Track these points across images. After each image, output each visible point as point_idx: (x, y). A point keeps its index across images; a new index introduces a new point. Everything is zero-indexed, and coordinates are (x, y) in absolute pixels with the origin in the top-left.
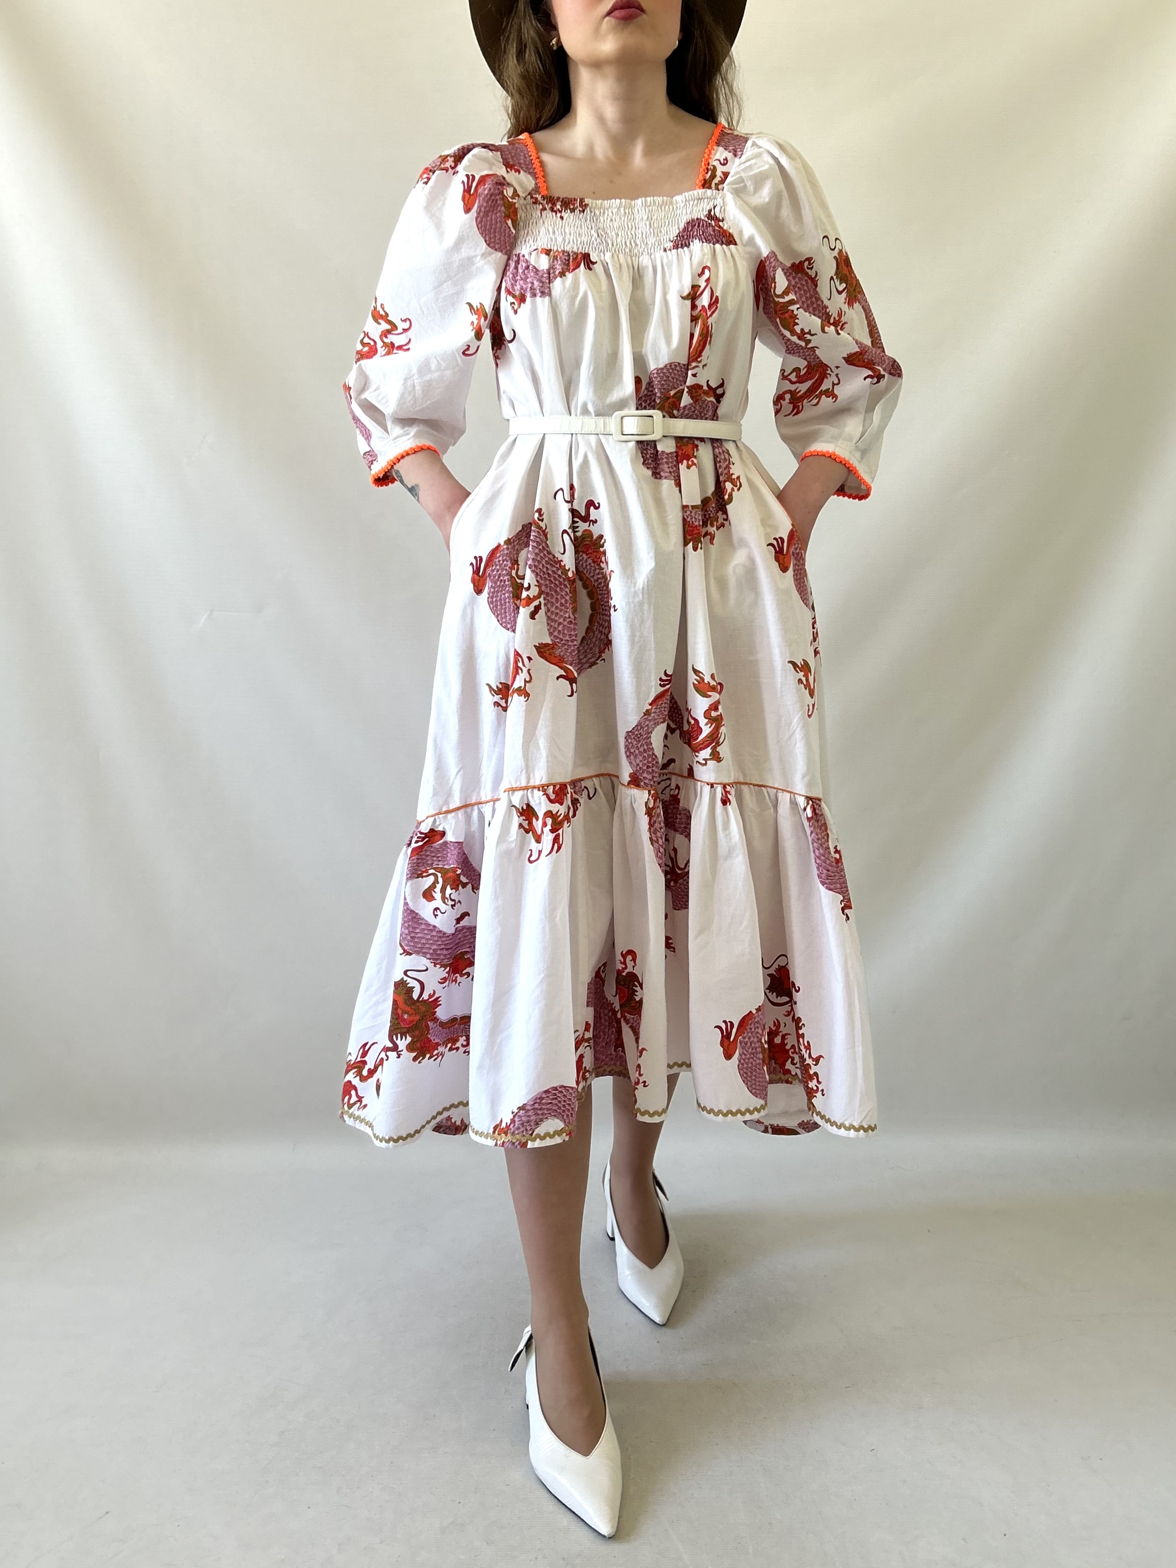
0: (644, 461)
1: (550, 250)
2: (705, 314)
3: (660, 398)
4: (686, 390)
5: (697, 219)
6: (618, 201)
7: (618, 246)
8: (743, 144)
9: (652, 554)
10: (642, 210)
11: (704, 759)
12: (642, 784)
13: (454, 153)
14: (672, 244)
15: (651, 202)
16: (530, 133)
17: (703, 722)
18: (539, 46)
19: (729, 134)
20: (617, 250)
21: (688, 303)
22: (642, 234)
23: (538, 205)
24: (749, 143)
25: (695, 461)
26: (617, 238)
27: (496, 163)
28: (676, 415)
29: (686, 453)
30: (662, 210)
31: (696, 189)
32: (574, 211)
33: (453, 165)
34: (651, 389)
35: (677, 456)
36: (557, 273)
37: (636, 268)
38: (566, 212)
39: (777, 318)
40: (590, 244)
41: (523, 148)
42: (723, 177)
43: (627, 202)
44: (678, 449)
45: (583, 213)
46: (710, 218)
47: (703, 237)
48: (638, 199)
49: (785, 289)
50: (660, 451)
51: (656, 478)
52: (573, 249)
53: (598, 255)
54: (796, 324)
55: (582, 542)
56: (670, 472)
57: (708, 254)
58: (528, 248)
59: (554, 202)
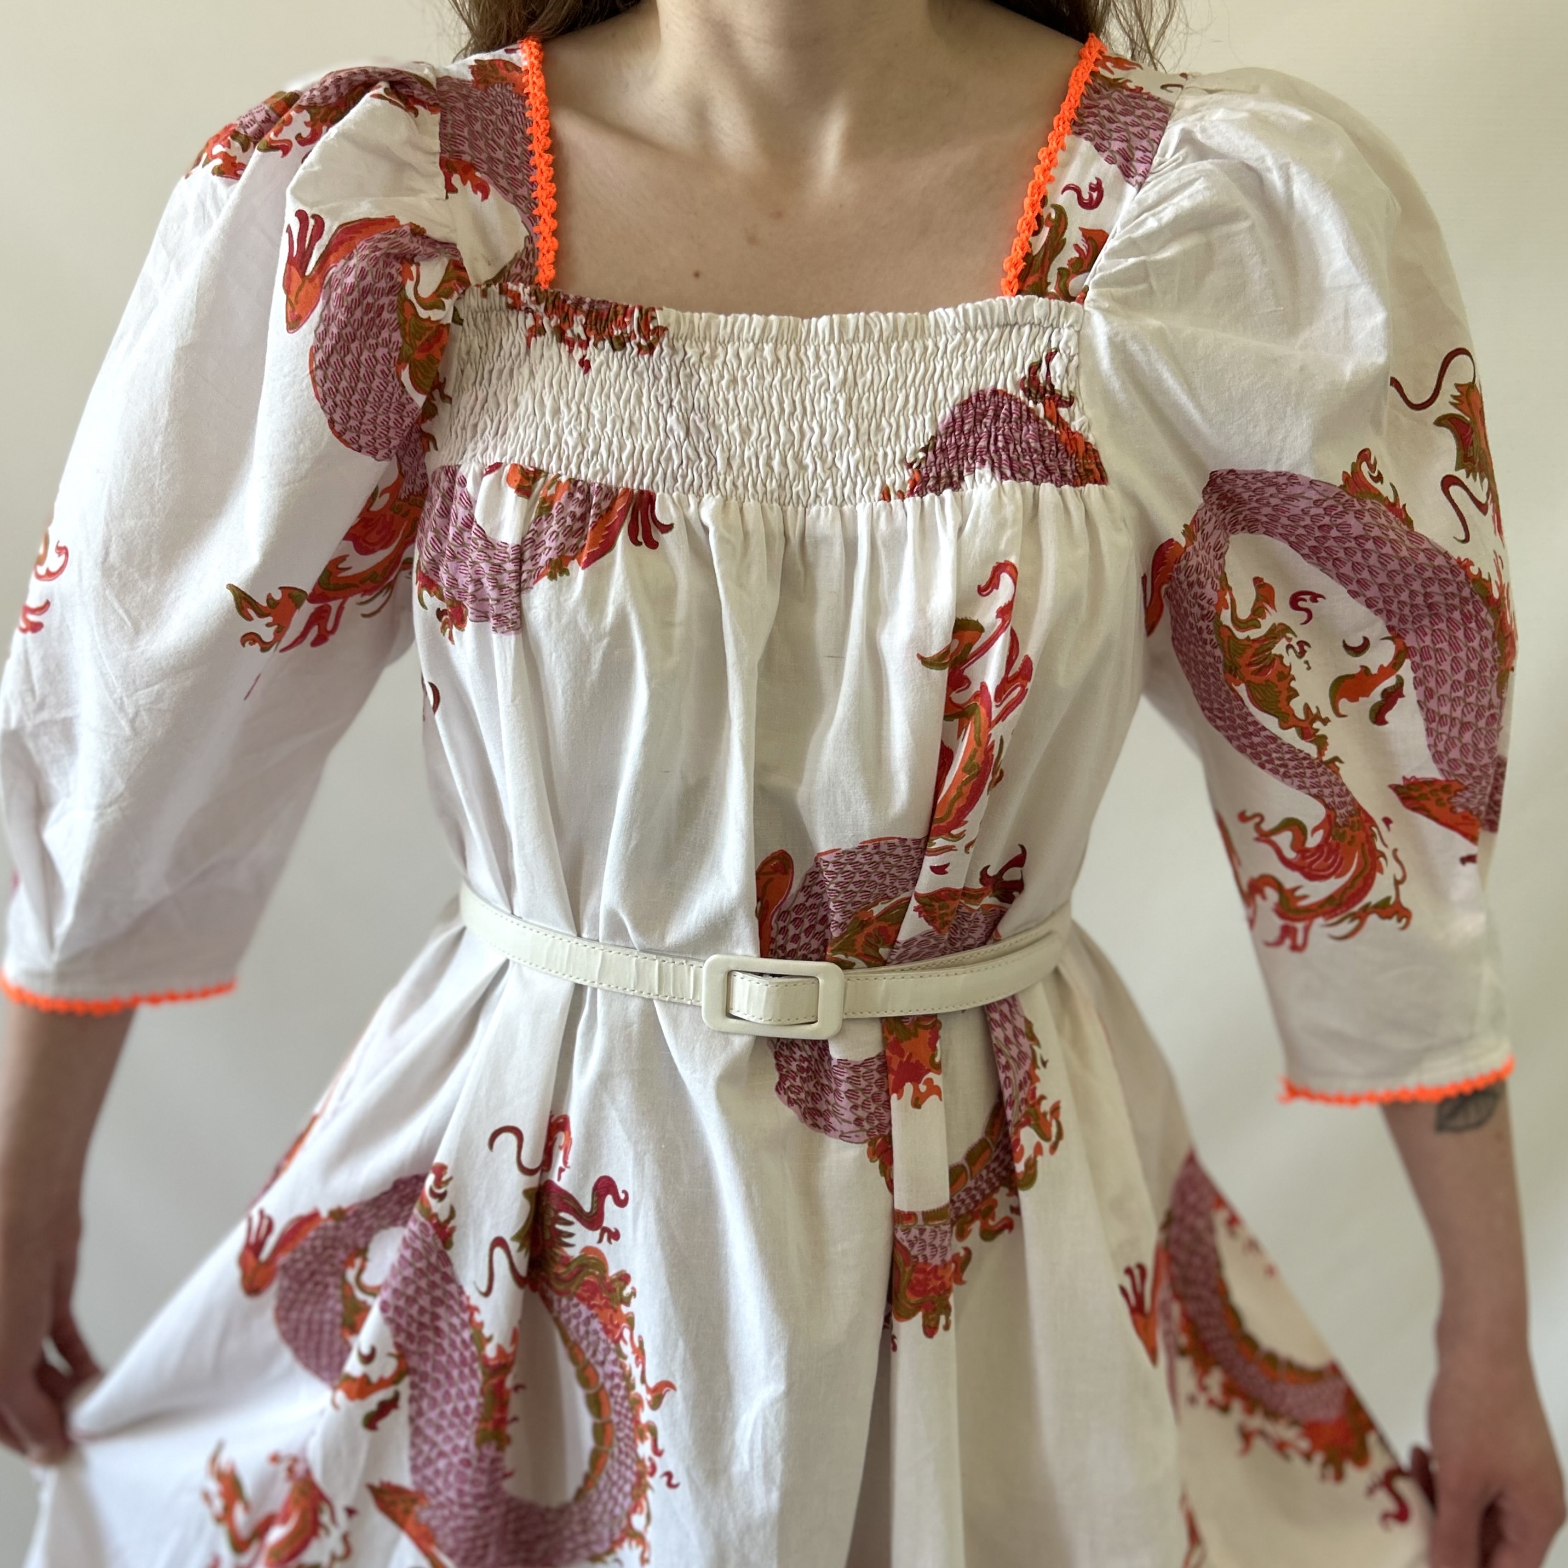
1: (538, 473)
2: (985, 710)
3: (839, 926)
5: (994, 393)
7: (746, 472)
8: (1153, 134)
13: (318, 93)
14: (907, 475)
15: (857, 327)
19: (1118, 84)
20: (740, 483)
21: (940, 677)
22: (822, 434)
23: (521, 315)
24: (1173, 134)
25: (936, 1079)
26: (743, 441)
28: (885, 956)
29: (912, 1060)
30: (888, 356)
31: (997, 289)
32: (623, 346)
36: (543, 560)
38: (600, 345)
39: (1238, 685)
40: (659, 462)
41: (512, 105)
42: (1083, 246)
43: (785, 324)
44: (888, 1053)
45: (646, 356)
46: (1034, 391)
47: (1004, 457)
48: (819, 317)
49: (1257, 600)
50: (834, 1063)
51: (815, 1125)
52: (604, 474)
53: (679, 497)
54: (1295, 694)
55: (579, 1272)
56: (858, 1121)
57: (1015, 521)
58: (478, 455)
59: (567, 314)
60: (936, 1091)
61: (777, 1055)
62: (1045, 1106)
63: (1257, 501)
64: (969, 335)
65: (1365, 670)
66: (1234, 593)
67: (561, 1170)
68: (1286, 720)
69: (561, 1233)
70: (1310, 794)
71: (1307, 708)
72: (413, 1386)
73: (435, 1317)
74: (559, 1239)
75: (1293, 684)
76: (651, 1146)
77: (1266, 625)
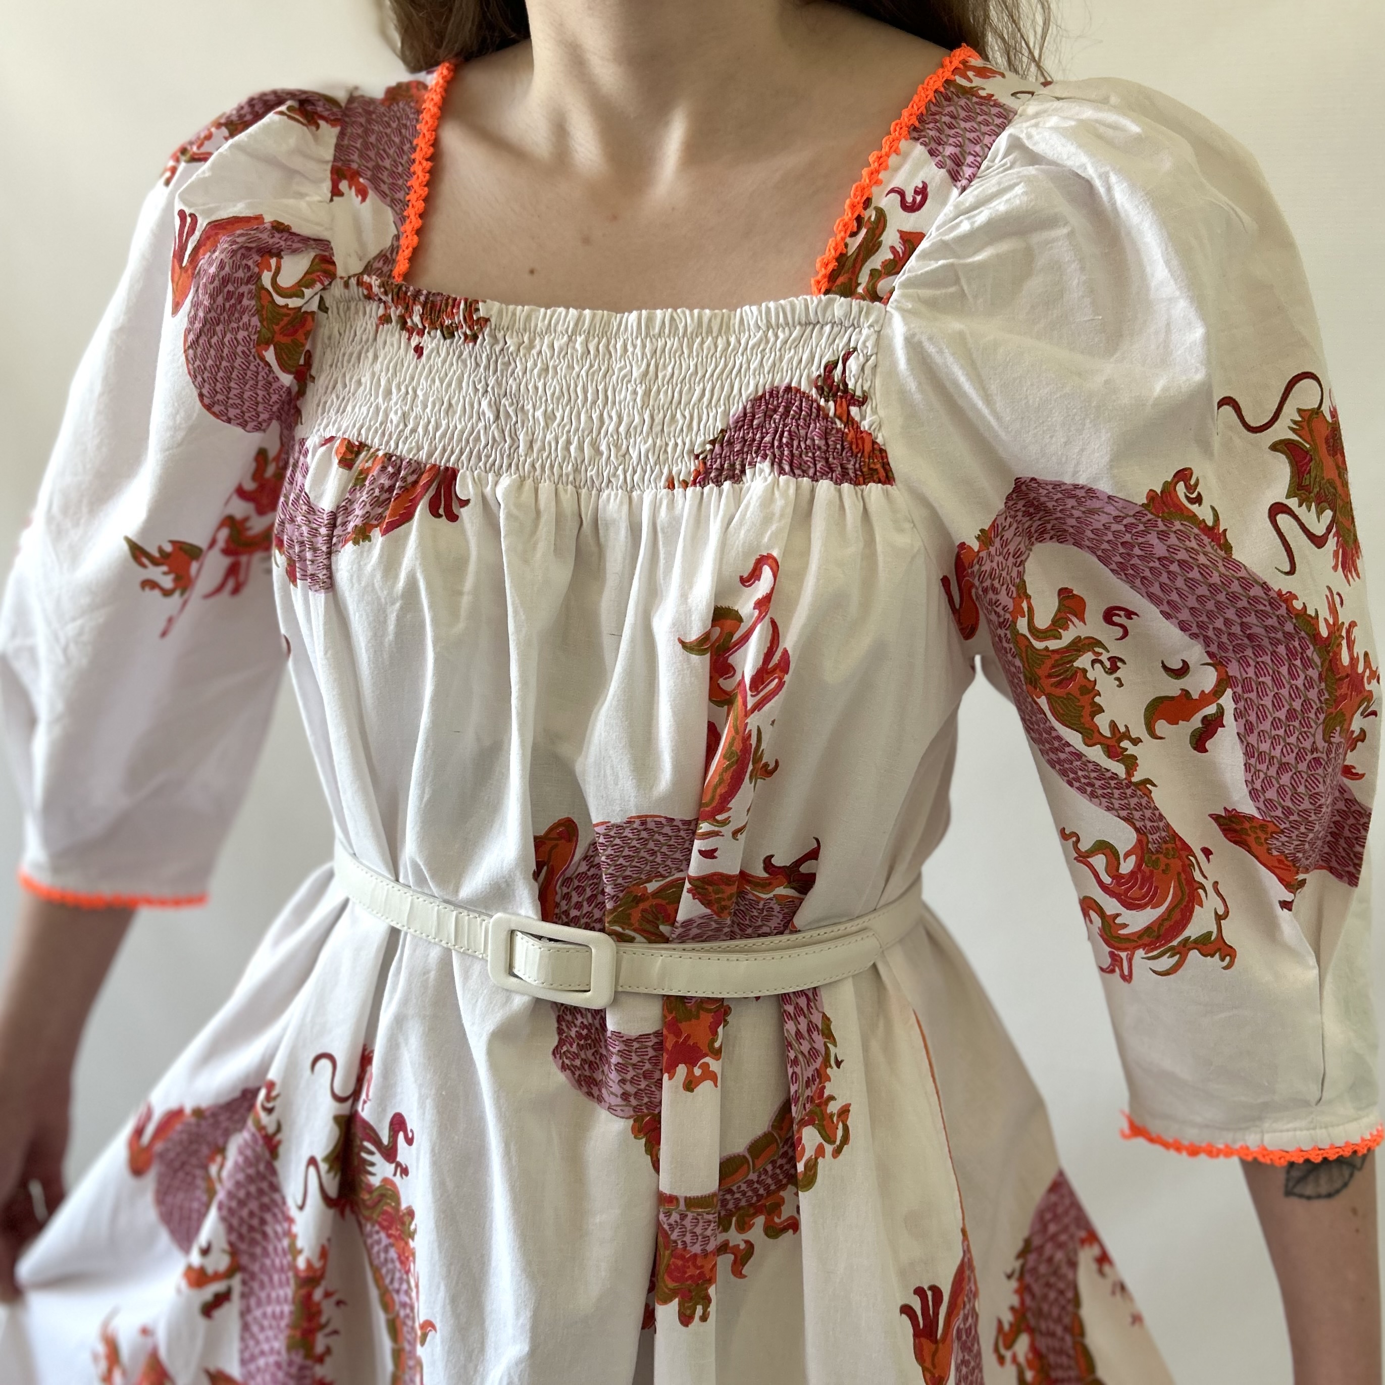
0: (560, 1052)
1: (362, 446)
2: (741, 700)
3: (613, 897)
4: (687, 885)
5: (789, 389)
6: (574, 313)
7: (545, 455)
8: (988, 139)
10: (635, 347)
14: (693, 466)
15: (663, 322)
19: (961, 94)
20: (538, 465)
21: (701, 663)
23: (374, 304)
25: (714, 1065)
26: (547, 426)
27: (308, 164)
28: (667, 934)
29: (691, 1042)
30: (691, 351)
31: (805, 290)
32: (451, 334)
34: (594, 867)
35: (659, 1047)
36: (350, 526)
38: (432, 334)
39: (1039, 698)
40: (468, 442)
41: (408, 118)
42: (899, 250)
43: (598, 318)
44: (665, 1032)
45: (471, 345)
46: (826, 389)
47: (786, 453)
48: (630, 312)
49: (1059, 610)
50: (609, 1034)
51: (590, 1094)
52: (418, 451)
53: (479, 475)
54: (1101, 710)
55: (379, 1201)
56: (625, 1096)
57: (782, 516)
58: (322, 430)
59: (408, 304)
60: (713, 1077)
61: (560, 1019)
62: (833, 1108)
63: (1061, 511)
64: (770, 333)
65: (1186, 693)
66: (1032, 601)
67: (365, 1102)
68: (1091, 736)
69: (365, 1162)
70: (1119, 817)
71: (1113, 726)
72: (244, 1284)
73: (263, 1222)
74: (363, 1167)
75: (1097, 699)
76: (433, 1091)
77: (1068, 637)
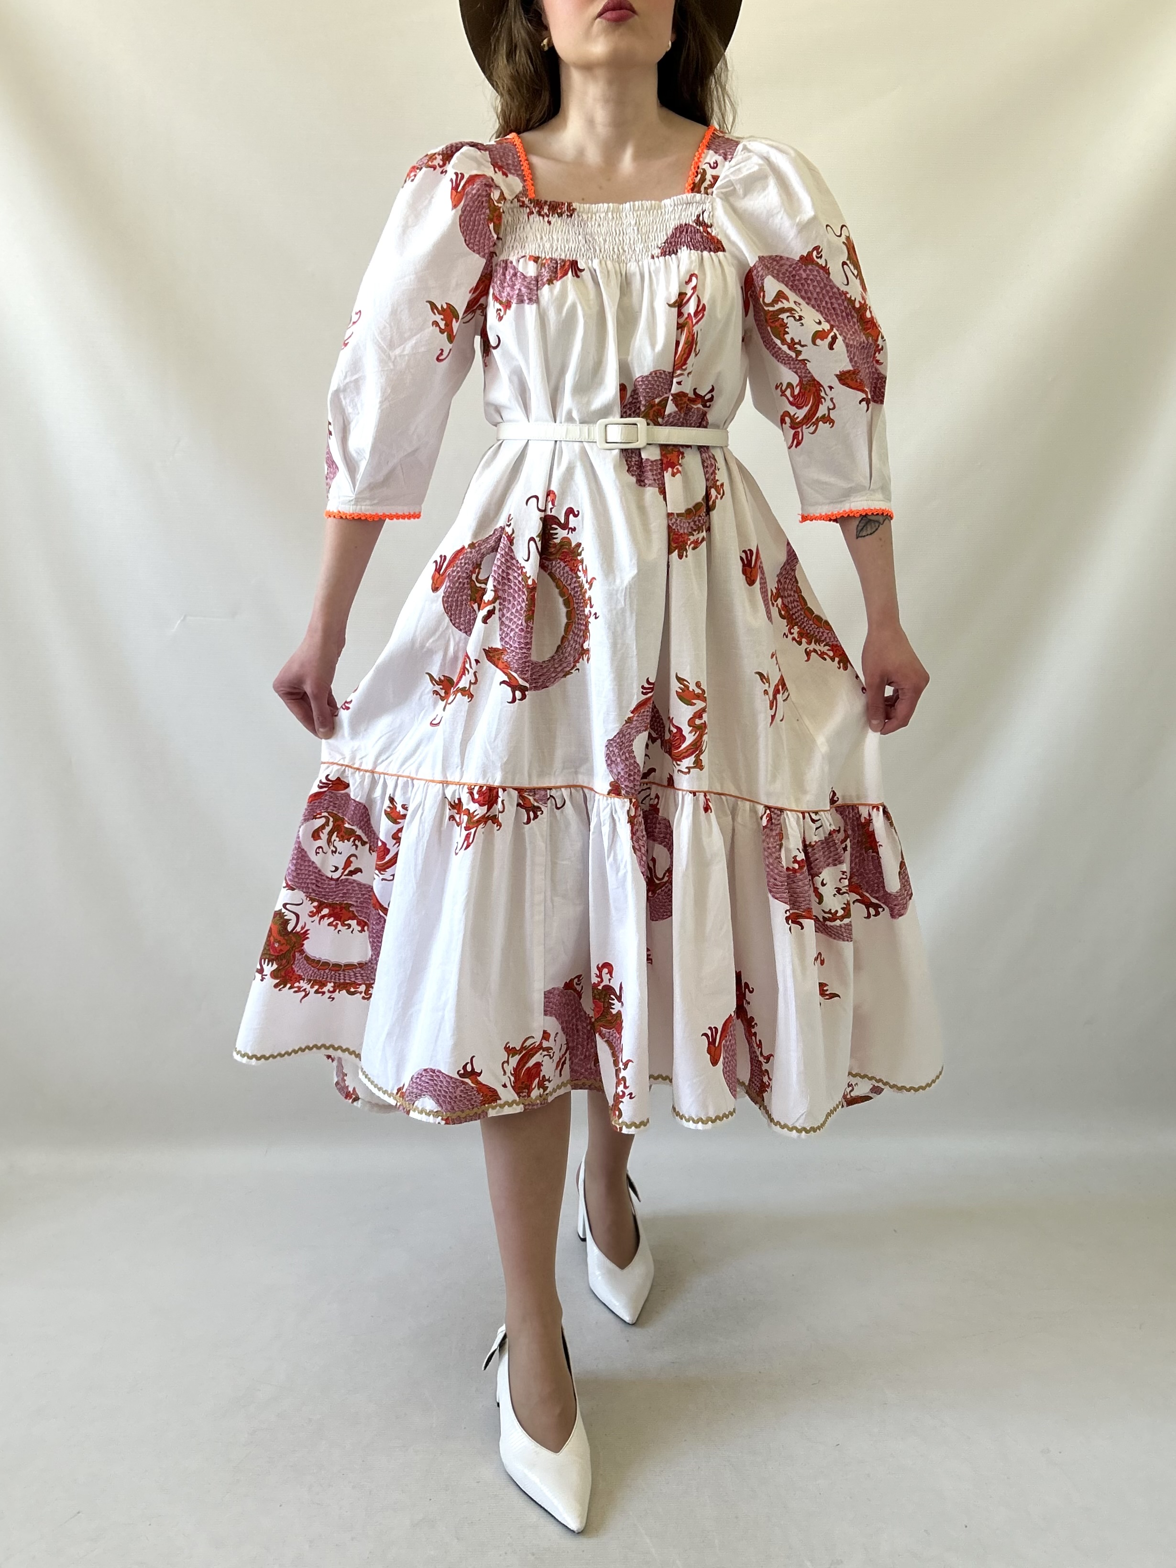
0: (629, 468)
1: (539, 257)
2: (690, 322)
3: (645, 406)
4: (671, 398)
5: (686, 225)
6: (606, 205)
7: (606, 253)
8: (734, 148)
9: (634, 561)
10: (630, 215)
11: (687, 768)
12: (623, 792)
13: (443, 151)
14: (659, 251)
15: (639, 206)
16: (519, 133)
17: (686, 730)
18: (530, 47)
19: (719, 137)
20: (604, 256)
21: (675, 311)
22: (630, 240)
23: (525, 209)
24: (740, 147)
25: (680, 468)
27: (484, 162)
28: (661, 423)
29: (671, 461)
30: (650, 215)
31: (684, 193)
32: (562, 215)
33: (441, 163)
34: (635, 396)
35: (662, 464)
36: (544, 280)
37: (624, 273)
38: (554, 216)
39: (768, 327)
40: (578, 251)
41: (511, 148)
42: (712, 180)
43: (615, 206)
44: (663, 457)
45: (570, 218)
46: (698, 223)
47: (691, 244)
48: (626, 203)
49: (775, 297)
50: (645, 459)
51: (641, 483)
52: (561, 256)
53: (586, 262)
54: (788, 333)
55: (561, 549)
56: (654, 481)
57: (696, 262)
58: (516, 254)
59: (542, 206)
60: (679, 473)
61: (626, 461)
62: (719, 484)
63: (772, 267)
64: (676, 207)
65: (824, 330)
66: (766, 294)
67: (551, 509)
68: (783, 342)
69: (554, 534)
70: (793, 371)
71: (792, 339)
72: (500, 604)
73: (508, 574)
74: (553, 536)
77: (777, 306)
